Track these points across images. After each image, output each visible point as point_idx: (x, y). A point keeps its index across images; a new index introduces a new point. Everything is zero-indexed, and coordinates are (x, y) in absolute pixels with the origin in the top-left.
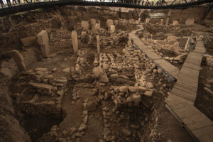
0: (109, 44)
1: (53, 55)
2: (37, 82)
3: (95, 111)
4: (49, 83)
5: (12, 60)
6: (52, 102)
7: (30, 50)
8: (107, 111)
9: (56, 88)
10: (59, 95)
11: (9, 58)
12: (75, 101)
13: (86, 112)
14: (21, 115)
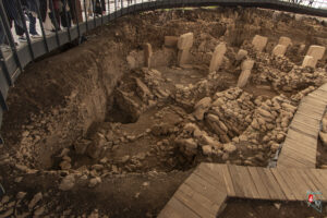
0: (269, 82)
1: (186, 67)
2: (143, 81)
3: (157, 136)
4: (151, 88)
5: (142, 52)
6: (136, 105)
7: (166, 50)
8: (164, 144)
9: (152, 96)
10: (148, 104)
11: (141, 49)
12: (155, 118)
13: (148, 130)
14: (112, 99)
